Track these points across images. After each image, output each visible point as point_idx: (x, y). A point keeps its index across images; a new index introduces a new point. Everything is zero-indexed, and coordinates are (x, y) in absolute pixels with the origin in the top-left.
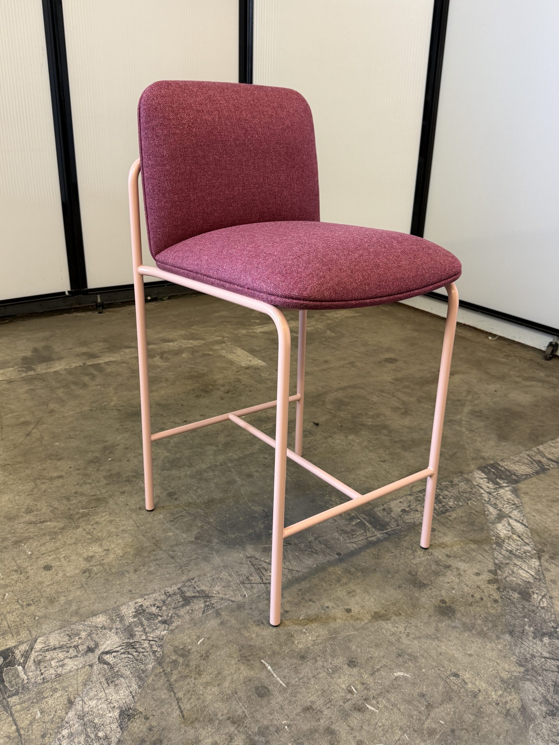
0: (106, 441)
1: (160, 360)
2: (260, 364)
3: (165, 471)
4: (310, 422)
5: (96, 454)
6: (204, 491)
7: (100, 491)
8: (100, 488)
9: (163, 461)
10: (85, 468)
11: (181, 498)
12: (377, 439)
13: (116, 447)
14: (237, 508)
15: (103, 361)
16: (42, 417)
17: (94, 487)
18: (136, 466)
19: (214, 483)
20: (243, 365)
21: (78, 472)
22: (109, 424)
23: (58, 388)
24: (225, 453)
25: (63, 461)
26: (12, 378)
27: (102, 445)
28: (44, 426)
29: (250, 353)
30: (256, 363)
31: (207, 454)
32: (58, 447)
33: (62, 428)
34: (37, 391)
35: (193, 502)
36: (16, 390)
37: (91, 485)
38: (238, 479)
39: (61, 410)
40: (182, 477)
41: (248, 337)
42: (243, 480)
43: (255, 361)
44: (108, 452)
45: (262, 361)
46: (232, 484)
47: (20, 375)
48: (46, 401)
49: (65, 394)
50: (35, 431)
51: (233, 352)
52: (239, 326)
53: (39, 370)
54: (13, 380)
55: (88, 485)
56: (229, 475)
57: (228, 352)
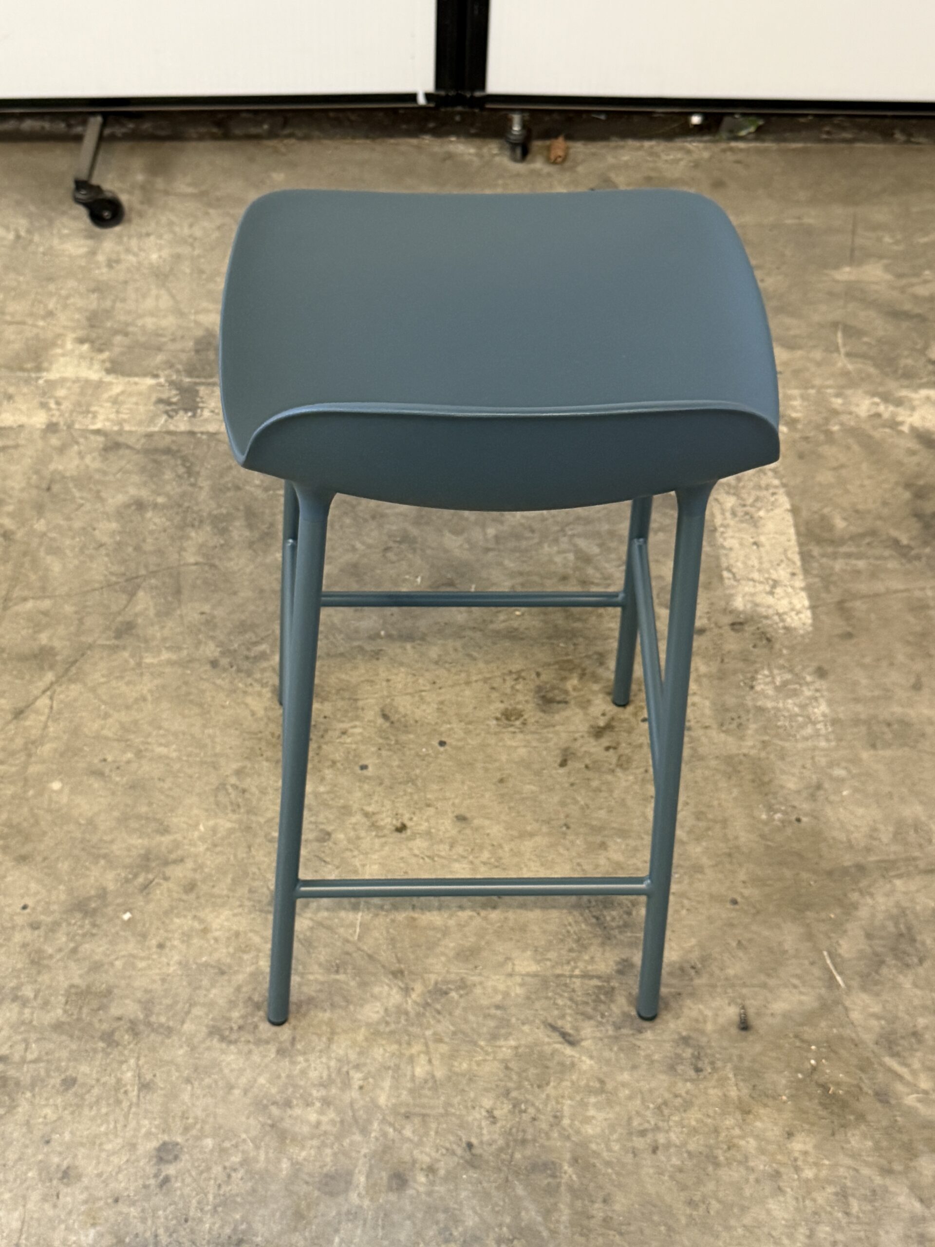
0: (165, 830)
2: (792, 619)
3: (215, 1042)
4: (732, 1001)
5: (110, 880)
6: (249, 1184)
7: (26, 1049)
8: (33, 1036)
9: (239, 989)
10: (54, 927)
11: (178, 1184)
12: (874, 1195)
13: (169, 871)
16: (90, 647)
17: (23, 1023)
18: (163, 980)
19: (292, 1164)
20: (739, 603)
21: (28, 935)
22: (218, 749)
23: (201, 522)
24: (406, 1038)
25: (26, 869)
26: (127, 428)
27: (146, 842)
28: (75, 689)
29: (801, 545)
30: (783, 605)
31: (359, 1017)
32: (50, 800)
33: (106, 716)
34: (149, 515)
35: (194, 1219)
36: (103, 494)
37: (21, 1013)
38: (361, 1179)
39: (150, 631)
40: (237, 1092)
41: (856, 448)
42: (372, 1189)
43: (787, 595)
44: (141, 880)
45: (806, 603)
46: (332, 1194)
47: (152, 420)
48: (143, 572)
49: (200, 559)
50: (43, 702)
51: (756, 515)
52: (872, 370)
53: (206, 414)
54: (121, 439)
55: (15, 1007)
56: (352, 1144)
57: (740, 511)
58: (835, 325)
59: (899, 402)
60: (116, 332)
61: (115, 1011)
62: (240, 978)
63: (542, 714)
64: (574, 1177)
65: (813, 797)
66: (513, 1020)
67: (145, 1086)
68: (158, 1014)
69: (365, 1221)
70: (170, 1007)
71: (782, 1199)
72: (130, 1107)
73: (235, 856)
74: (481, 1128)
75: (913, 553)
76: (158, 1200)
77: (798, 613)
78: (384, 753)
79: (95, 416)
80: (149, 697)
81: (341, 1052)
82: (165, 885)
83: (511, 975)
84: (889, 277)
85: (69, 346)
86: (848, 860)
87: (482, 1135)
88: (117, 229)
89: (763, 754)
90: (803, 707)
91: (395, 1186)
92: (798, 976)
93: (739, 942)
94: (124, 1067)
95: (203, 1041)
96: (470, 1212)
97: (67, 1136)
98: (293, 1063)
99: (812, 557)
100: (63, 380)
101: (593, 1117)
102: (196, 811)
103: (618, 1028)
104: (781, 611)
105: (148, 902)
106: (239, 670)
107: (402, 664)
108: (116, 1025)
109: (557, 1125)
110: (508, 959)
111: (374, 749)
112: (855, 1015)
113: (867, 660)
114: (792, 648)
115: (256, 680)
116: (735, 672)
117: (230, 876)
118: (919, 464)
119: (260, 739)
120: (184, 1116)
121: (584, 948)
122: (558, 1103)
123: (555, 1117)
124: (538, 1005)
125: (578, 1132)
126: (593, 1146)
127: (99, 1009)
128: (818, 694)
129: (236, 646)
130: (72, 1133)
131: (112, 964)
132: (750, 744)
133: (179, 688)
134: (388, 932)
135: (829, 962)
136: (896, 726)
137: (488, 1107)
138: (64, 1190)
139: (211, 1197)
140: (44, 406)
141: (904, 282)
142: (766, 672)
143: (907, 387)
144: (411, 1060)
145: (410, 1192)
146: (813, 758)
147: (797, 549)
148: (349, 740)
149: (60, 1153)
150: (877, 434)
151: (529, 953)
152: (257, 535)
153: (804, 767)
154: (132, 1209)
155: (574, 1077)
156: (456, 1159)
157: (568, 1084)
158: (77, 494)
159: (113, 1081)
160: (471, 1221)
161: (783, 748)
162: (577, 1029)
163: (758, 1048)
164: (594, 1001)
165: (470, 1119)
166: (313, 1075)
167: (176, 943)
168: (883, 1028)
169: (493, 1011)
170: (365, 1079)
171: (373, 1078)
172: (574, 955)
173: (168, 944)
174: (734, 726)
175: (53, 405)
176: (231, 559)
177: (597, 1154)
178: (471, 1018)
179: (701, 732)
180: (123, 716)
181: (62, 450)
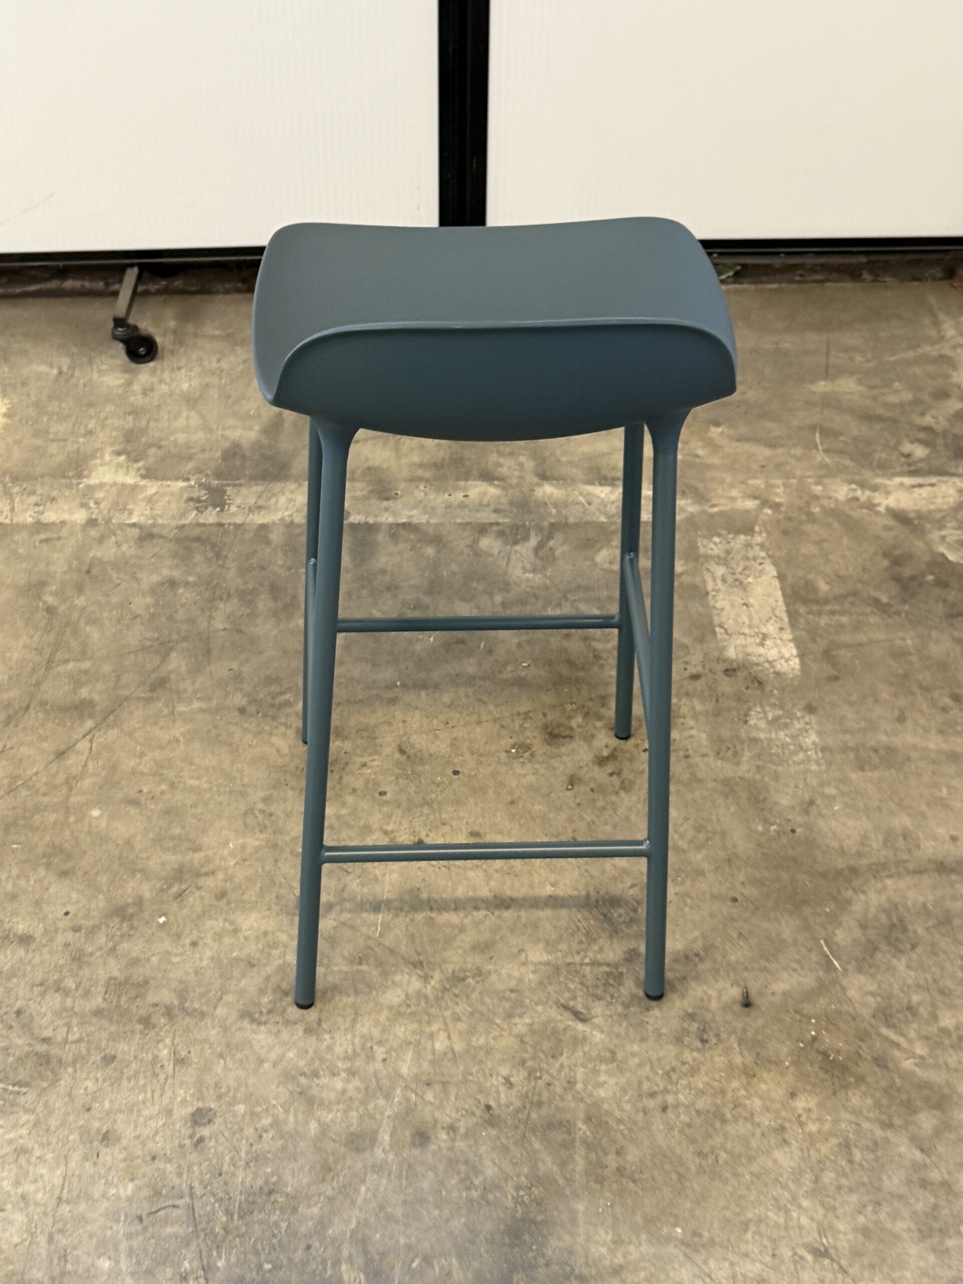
0: (197, 849)
1: (531, 555)
2: (782, 666)
3: (246, 1023)
4: (735, 983)
5: (146, 890)
6: (280, 1143)
7: (68, 1032)
8: (75, 1021)
9: (268, 979)
10: (92, 931)
11: (212, 1143)
12: (876, 1145)
13: (201, 882)
14: (309, 1247)
15: (391, 520)
16: (127, 699)
17: (65, 1010)
18: (196, 973)
19: (320, 1125)
20: (731, 653)
21: (70, 936)
22: (246, 780)
23: (229, 595)
24: (426, 1018)
25: (67, 882)
26: (160, 521)
27: (179, 858)
28: (113, 734)
29: (787, 604)
30: (772, 654)
31: (381, 1000)
32: (90, 825)
33: (142, 755)
34: (181, 591)
35: (227, 1173)
36: (139, 575)
37: (63, 1001)
38: (385, 1137)
39: (182, 686)
40: (266, 1065)
41: (836, 525)
42: (396, 1145)
43: (777, 646)
44: (175, 889)
45: (795, 652)
46: (357, 1150)
47: (183, 515)
48: (175, 637)
49: (228, 626)
50: (83, 745)
51: (745, 582)
52: (848, 463)
53: (233, 509)
54: (156, 531)
55: (58, 998)
56: (376, 1108)
57: (730, 579)
58: (813, 428)
59: (875, 488)
60: (150, 446)
61: (151, 998)
62: (269, 970)
63: (549, 747)
64: (588, 1133)
65: (807, 812)
66: (527, 1001)
67: (180, 1062)
68: (192, 1001)
69: (390, 1174)
70: (202, 995)
71: (787, 1149)
72: (166, 1079)
73: (263, 868)
74: (498, 1092)
75: (893, 610)
76: (193, 1157)
77: (787, 660)
78: (401, 781)
79: (131, 513)
80: (181, 739)
81: (365, 1030)
82: (198, 893)
83: (525, 964)
84: (861, 388)
85: (107, 457)
86: (841, 863)
87: (499, 1098)
88: (151, 364)
89: (758, 777)
90: (793, 737)
91: (417, 1142)
92: (797, 962)
93: (740, 933)
94: (160, 1046)
95: (235, 1022)
96: (490, 1163)
97: (107, 1104)
98: (319, 1040)
99: (799, 614)
100: (101, 485)
101: (605, 1082)
102: (225, 832)
103: (626, 1006)
104: (770, 659)
105: (181, 908)
106: (265, 716)
107: (416, 708)
108: (152, 1010)
109: (570, 1089)
110: (521, 950)
111: (392, 778)
112: (852, 993)
113: (854, 698)
114: (782, 689)
115: (281, 724)
116: (729, 710)
117: (259, 885)
118: (895, 538)
119: (286, 772)
120: (217, 1086)
121: (594, 941)
122: (570, 1069)
123: (569, 1082)
124: (550, 989)
125: (590, 1095)
126: (606, 1107)
127: (137, 997)
128: (808, 727)
129: (262, 696)
130: (111, 1102)
131: (148, 960)
132: (745, 768)
133: (209, 731)
134: (407, 930)
135: (825, 949)
136: (883, 752)
137: (504, 1074)
138: (104, 1151)
139: (243, 1154)
140: (84, 505)
141: (877, 391)
142: (759, 709)
143: (883, 476)
144: (432, 1036)
145: (433, 1147)
146: (805, 779)
147: (784, 608)
148: (369, 771)
149: (100, 1119)
150: (856, 514)
151: (541, 945)
152: (280, 604)
153: (797, 787)
154: (168, 1166)
155: (586, 1049)
156: (475, 1120)
157: (581, 1054)
158: (115, 576)
159: (150, 1057)
160: (490, 1171)
161: (776, 772)
162: (588, 1009)
163: (760, 1022)
164: (604, 985)
165: (488, 1084)
166: (339, 1050)
167: (209, 941)
168: (879, 1003)
169: (508, 994)
170: (388, 1052)
171: (396, 1051)
172: (583, 946)
173: (201, 943)
174: (730, 753)
175: (92, 505)
176: (256, 626)
177: (609, 1114)
178: (487, 1000)
179: (698, 759)
180: (158, 755)
181: (101, 540)
